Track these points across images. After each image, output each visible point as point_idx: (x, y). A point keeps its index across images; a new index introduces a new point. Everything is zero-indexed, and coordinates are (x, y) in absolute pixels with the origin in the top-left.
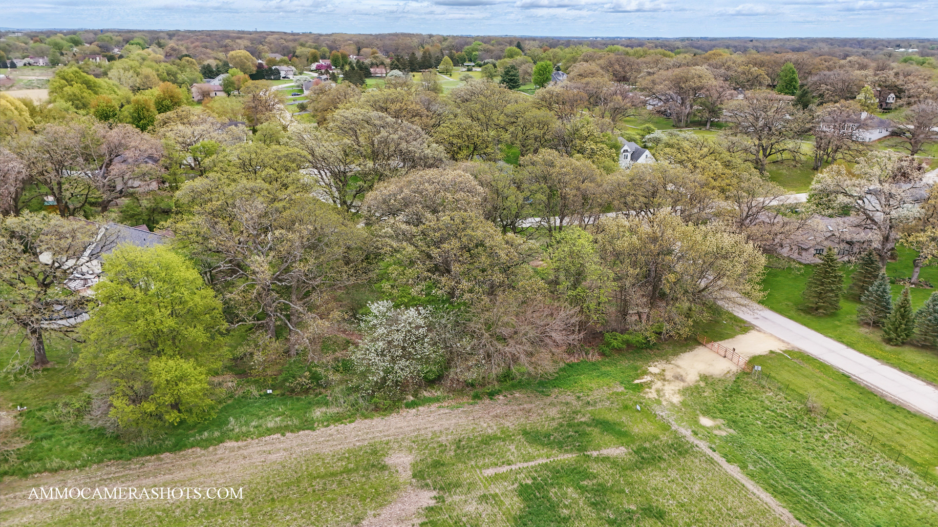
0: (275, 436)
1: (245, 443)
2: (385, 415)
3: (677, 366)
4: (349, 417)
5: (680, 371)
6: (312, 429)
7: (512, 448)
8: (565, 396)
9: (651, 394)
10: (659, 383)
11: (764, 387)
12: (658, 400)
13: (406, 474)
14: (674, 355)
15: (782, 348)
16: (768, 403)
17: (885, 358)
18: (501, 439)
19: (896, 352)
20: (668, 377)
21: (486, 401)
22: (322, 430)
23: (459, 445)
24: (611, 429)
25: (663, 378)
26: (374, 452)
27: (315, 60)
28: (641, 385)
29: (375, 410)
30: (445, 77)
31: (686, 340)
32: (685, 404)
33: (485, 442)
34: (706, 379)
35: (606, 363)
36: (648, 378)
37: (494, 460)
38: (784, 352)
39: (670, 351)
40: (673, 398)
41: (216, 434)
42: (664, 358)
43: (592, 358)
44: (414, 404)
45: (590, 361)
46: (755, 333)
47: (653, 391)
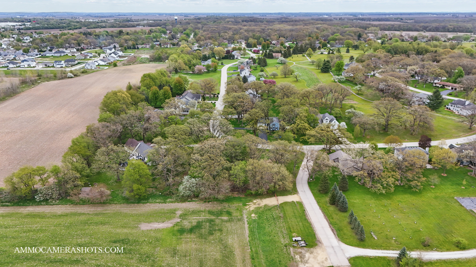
1: (151, 204)
3: (262, 201)
4: (175, 202)
5: (261, 202)
6: (166, 203)
7: (203, 214)
8: (226, 205)
9: (247, 207)
10: (252, 205)
11: (278, 210)
12: (247, 209)
13: (178, 215)
14: (265, 198)
15: (297, 201)
16: (273, 214)
17: (323, 207)
18: (203, 212)
19: (329, 207)
20: (256, 204)
21: (207, 203)
22: (167, 204)
23: (193, 212)
24: (229, 213)
25: (255, 204)
26: (175, 210)
27: (255, 46)
28: (247, 205)
29: (181, 201)
30: (308, 58)
31: (272, 194)
32: (253, 211)
33: (199, 212)
34: (266, 206)
35: (244, 198)
36: (251, 203)
37: (198, 215)
38: (296, 202)
39: (265, 197)
40: (252, 209)
41: (146, 201)
42: (261, 198)
43: (241, 196)
44: (190, 201)
45: (241, 197)
46: (296, 195)
47: (248, 206)
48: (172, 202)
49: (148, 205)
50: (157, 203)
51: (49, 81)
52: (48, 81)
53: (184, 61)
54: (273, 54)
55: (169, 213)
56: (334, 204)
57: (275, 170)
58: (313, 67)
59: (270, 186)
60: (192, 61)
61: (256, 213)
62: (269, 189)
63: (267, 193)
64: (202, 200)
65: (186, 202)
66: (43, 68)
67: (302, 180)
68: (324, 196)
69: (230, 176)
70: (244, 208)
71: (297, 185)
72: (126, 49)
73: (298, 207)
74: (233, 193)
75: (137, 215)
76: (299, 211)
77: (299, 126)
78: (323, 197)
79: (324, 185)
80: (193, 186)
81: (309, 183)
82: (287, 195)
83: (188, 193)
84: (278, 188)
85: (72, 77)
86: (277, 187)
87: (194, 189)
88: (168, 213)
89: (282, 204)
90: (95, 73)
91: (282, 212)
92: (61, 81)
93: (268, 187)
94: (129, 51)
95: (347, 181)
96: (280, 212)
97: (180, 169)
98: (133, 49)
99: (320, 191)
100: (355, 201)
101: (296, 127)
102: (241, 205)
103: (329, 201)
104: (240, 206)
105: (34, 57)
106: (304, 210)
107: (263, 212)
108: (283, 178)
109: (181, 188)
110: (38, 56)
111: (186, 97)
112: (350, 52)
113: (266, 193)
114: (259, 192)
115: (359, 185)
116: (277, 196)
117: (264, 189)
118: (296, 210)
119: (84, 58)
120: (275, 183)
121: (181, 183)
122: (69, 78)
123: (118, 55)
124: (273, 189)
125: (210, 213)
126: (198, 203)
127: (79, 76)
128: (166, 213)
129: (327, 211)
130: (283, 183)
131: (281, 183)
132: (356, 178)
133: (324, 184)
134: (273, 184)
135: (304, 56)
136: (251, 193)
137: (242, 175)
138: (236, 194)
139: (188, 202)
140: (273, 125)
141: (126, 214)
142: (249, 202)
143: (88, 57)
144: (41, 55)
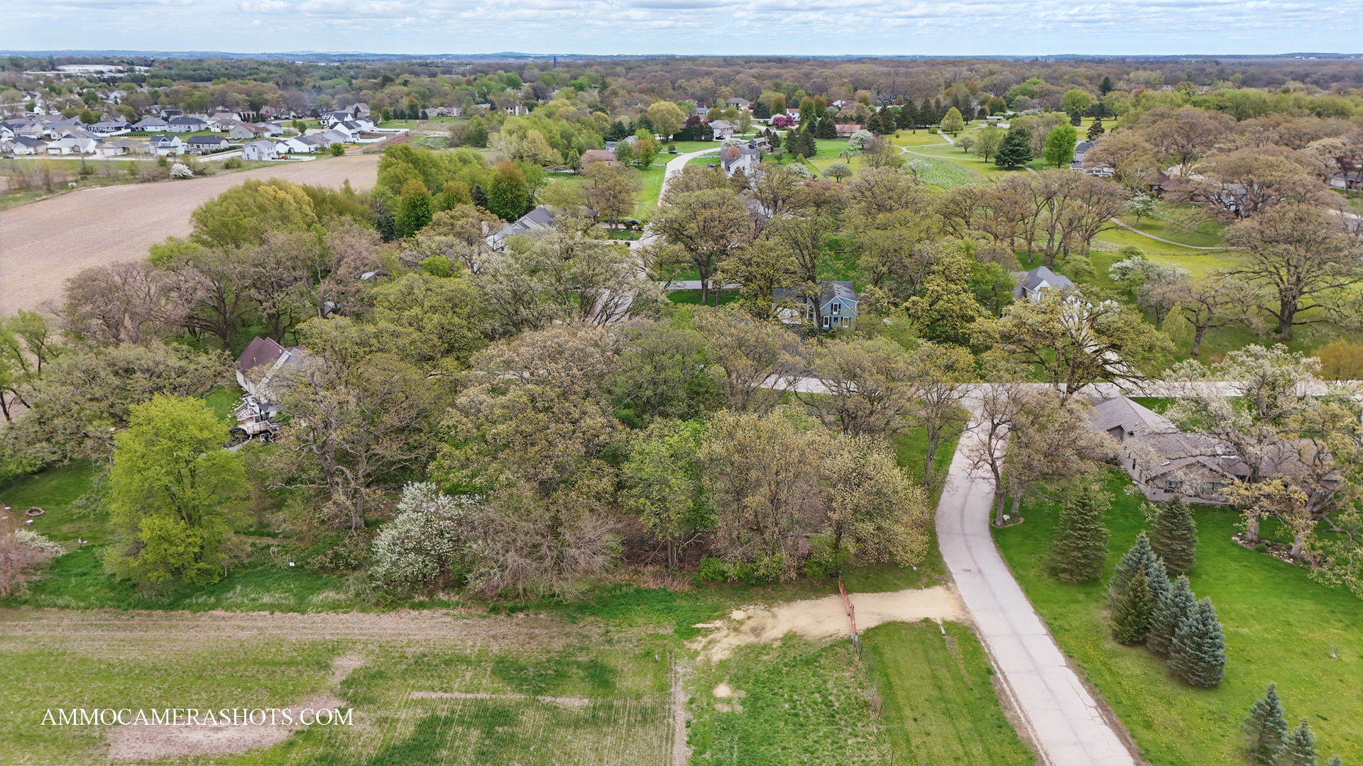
0: (263, 613)
1: (232, 614)
2: (383, 612)
3: (774, 616)
4: (347, 607)
5: (770, 622)
6: (303, 612)
7: (468, 675)
8: (593, 628)
9: (698, 644)
10: (725, 632)
11: (850, 663)
12: (697, 653)
13: (336, 680)
14: (789, 600)
15: (950, 618)
16: (830, 685)
17: (1086, 658)
18: (469, 663)
19: (1113, 654)
20: (744, 628)
21: (502, 617)
22: (311, 616)
23: (419, 660)
24: (600, 676)
25: (736, 628)
26: (335, 649)
27: (779, 109)
28: (699, 630)
29: (377, 604)
30: (947, 137)
31: (824, 583)
32: (723, 664)
33: (448, 663)
34: (790, 639)
35: (687, 596)
36: (718, 623)
37: (437, 683)
38: (945, 623)
39: (789, 593)
40: (719, 654)
41: (213, 600)
42: (770, 601)
43: (677, 586)
44: (421, 605)
45: (670, 590)
46: (938, 591)
47: (704, 641)
48: (334, 607)
49: (215, 619)
50: (263, 607)
51: (106, 185)
52: (103, 185)
53: (548, 136)
54: (838, 127)
55: (297, 664)
56: (1143, 643)
57: (844, 461)
58: (967, 158)
59: (816, 543)
60: (574, 139)
61: (736, 682)
62: (810, 554)
63: (801, 575)
64: (480, 598)
65: (403, 606)
66: (116, 156)
67: (962, 518)
68: (1081, 597)
69: (620, 486)
70: (682, 647)
71: (940, 540)
72: (387, 118)
73: (956, 649)
74: (637, 572)
75: (131, 670)
76: (964, 672)
77: (941, 303)
78: (1077, 602)
79: (1081, 543)
80: (441, 534)
81: (998, 533)
82: (896, 588)
83: (413, 564)
84: (852, 551)
85: (184, 177)
86: (849, 545)
87: (446, 546)
88: (292, 663)
89: (871, 633)
90: (264, 169)
91: (877, 675)
92: (147, 185)
93: (804, 546)
94: (396, 122)
95: (1189, 529)
96: (861, 677)
97: (390, 450)
98: (410, 118)
99: (1054, 572)
100: (1245, 631)
101: (926, 306)
102: (670, 631)
103: (1114, 624)
104: (663, 637)
105: (108, 135)
106: (990, 672)
107: (775, 671)
108: (880, 507)
109: (385, 537)
110: (123, 131)
111: (526, 222)
112: (1082, 123)
113: (793, 575)
114: (762, 571)
115: (1241, 547)
116: (849, 591)
117: (783, 555)
118: (948, 667)
119: (252, 136)
120: (839, 528)
121: (388, 516)
122: (177, 178)
123: (359, 129)
124: (827, 556)
125: (507, 670)
126: (456, 618)
127: (212, 174)
128: (278, 664)
129: (1107, 677)
130: (879, 529)
131: (867, 528)
132: (1247, 513)
133: (1081, 538)
134: (828, 533)
135: (934, 133)
136: (723, 573)
137: (679, 482)
138: (648, 579)
139: (413, 607)
140: (834, 308)
141: (83, 661)
142: (708, 619)
143: (267, 135)
144: (129, 130)
